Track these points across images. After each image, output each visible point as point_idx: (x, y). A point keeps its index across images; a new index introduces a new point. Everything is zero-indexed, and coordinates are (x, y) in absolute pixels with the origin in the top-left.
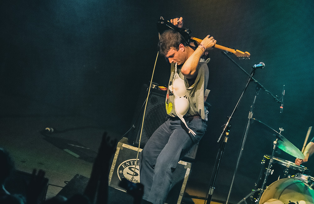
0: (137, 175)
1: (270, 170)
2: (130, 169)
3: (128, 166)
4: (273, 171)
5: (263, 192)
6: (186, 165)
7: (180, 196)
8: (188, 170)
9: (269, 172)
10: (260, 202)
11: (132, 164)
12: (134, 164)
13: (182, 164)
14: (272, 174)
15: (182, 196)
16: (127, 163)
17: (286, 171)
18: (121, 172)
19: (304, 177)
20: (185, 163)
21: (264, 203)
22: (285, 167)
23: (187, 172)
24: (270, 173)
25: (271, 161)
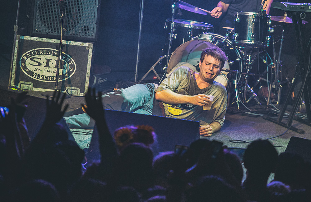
0: (40, 64)
1: (173, 34)
2: (32, 59)
3: (30, 57)
4: (176, 34)
5: (170, 58)
6: (87, 46)
7: (86, 77)
8: (91, 50)
9: (172, 36)
10: (168, 69)
11: (33, 55)
12: (35, 54)
13: (83, 45)
14: (175, 38)
15: (88, 77)
16: (28, 54)
17: (189, 33)
18: (23, 64)
19: (208, 37)
20: (86, 45)
21: (172, 68)
22: (188, 29)
23: (89, 53)
24: (174, 37)
25: (173, 25)
